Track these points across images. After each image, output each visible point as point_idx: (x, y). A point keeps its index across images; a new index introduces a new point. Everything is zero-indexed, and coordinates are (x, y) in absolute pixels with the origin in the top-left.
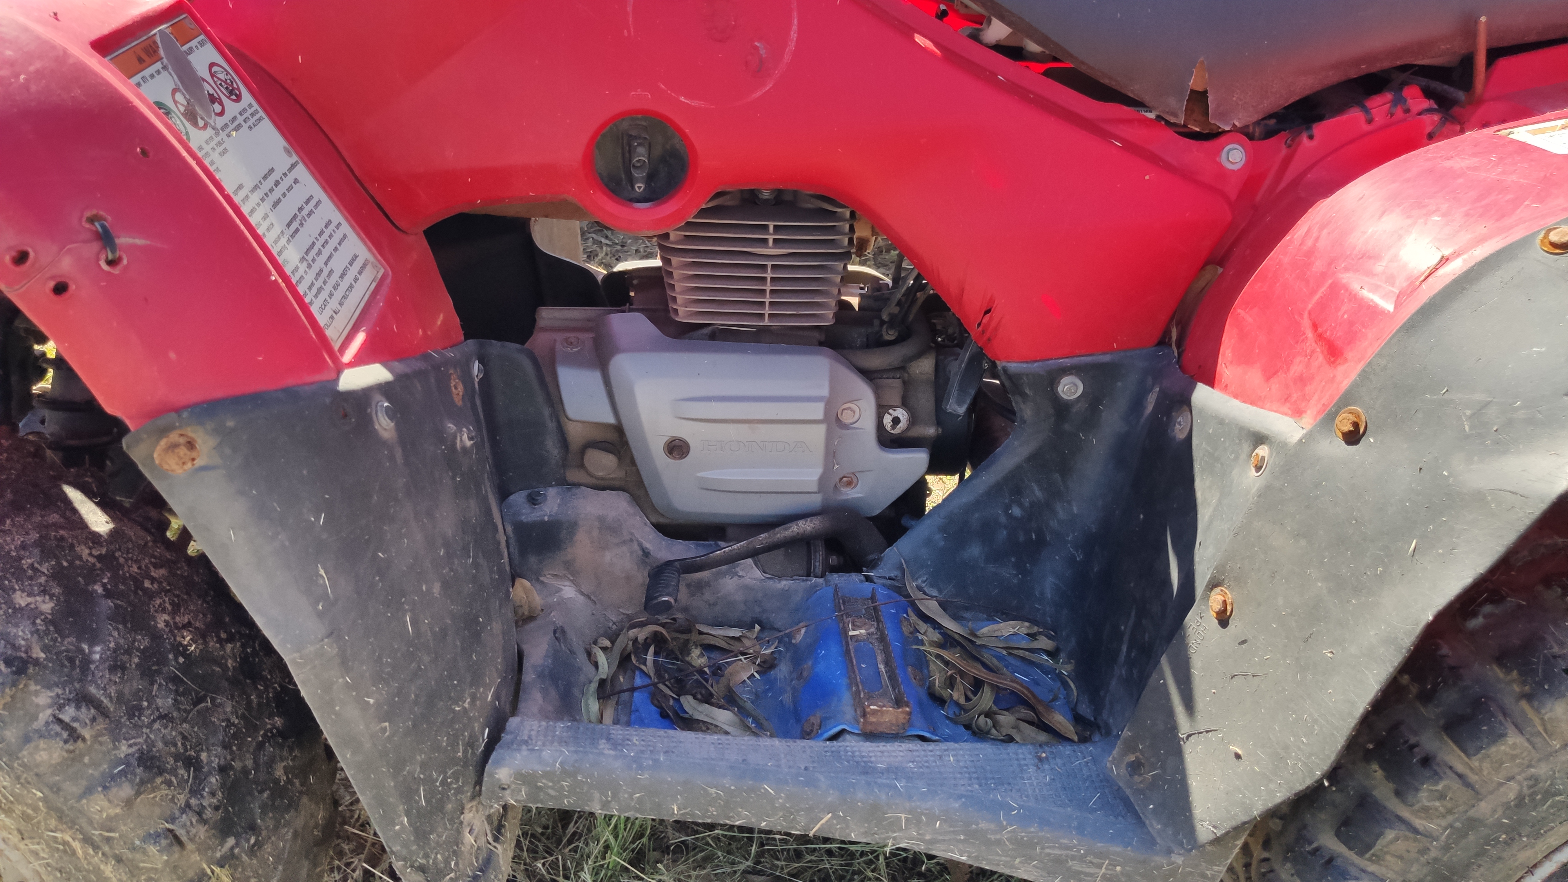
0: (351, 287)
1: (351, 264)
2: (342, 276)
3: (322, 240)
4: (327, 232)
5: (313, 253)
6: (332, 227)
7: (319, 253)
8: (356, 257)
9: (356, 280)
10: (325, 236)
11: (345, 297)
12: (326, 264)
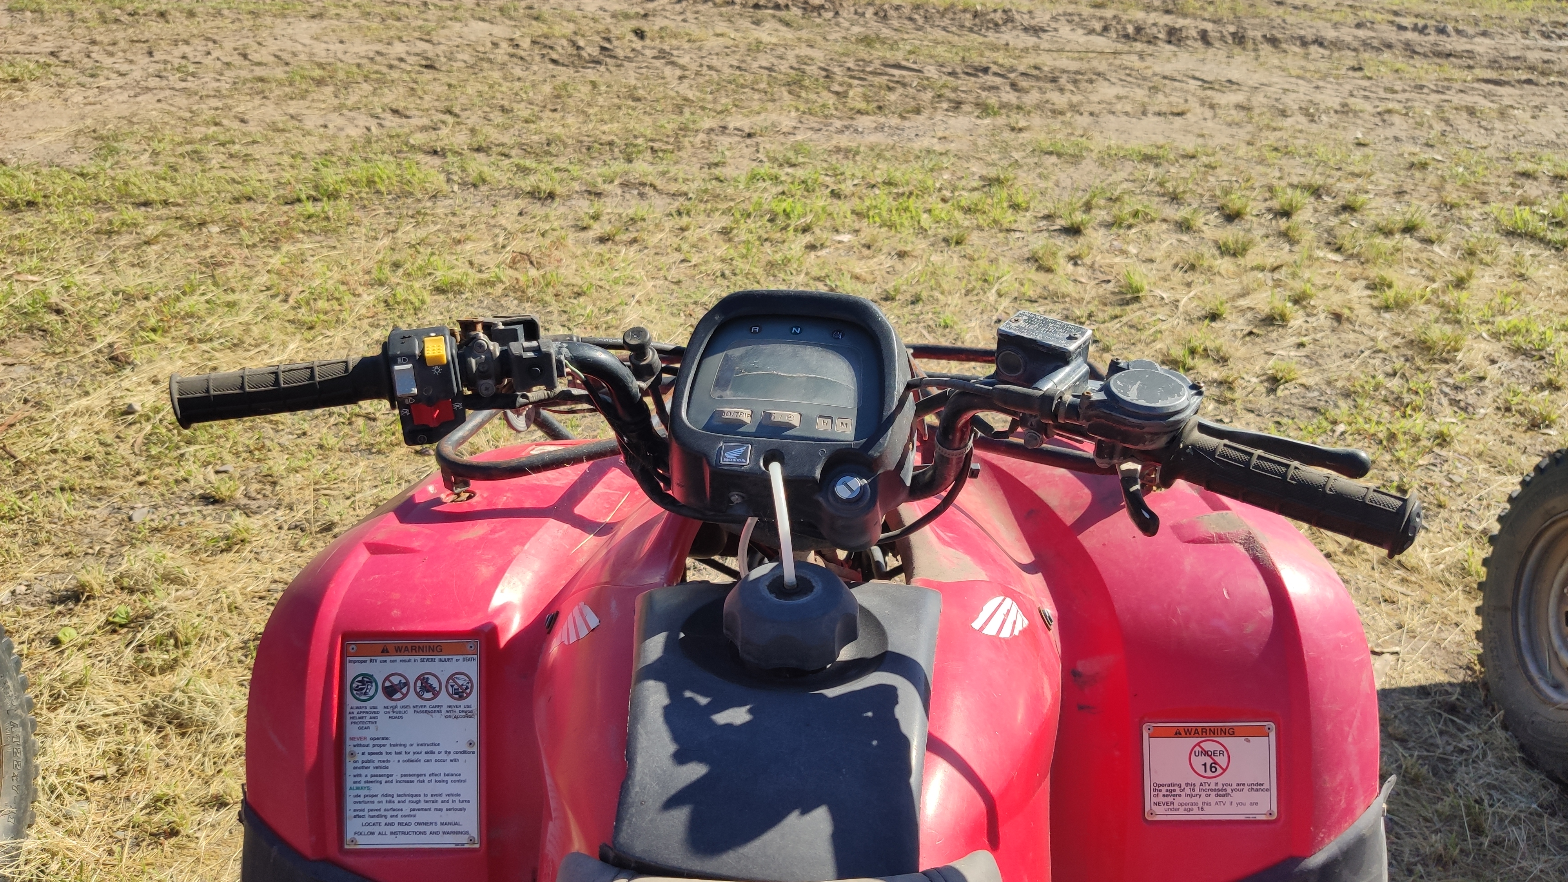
0: (424, 833)
1: (442, 824)
2: (419, 824)
3: (429, 798)
4: (444, 798)
5: (408, 799)
6: (456, 798)
7: (418, 802)
8: (456, 824)
9: (436, 833)
10: (439, 799)
11: (403, 833)
12: (411, 810)
